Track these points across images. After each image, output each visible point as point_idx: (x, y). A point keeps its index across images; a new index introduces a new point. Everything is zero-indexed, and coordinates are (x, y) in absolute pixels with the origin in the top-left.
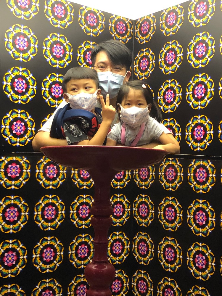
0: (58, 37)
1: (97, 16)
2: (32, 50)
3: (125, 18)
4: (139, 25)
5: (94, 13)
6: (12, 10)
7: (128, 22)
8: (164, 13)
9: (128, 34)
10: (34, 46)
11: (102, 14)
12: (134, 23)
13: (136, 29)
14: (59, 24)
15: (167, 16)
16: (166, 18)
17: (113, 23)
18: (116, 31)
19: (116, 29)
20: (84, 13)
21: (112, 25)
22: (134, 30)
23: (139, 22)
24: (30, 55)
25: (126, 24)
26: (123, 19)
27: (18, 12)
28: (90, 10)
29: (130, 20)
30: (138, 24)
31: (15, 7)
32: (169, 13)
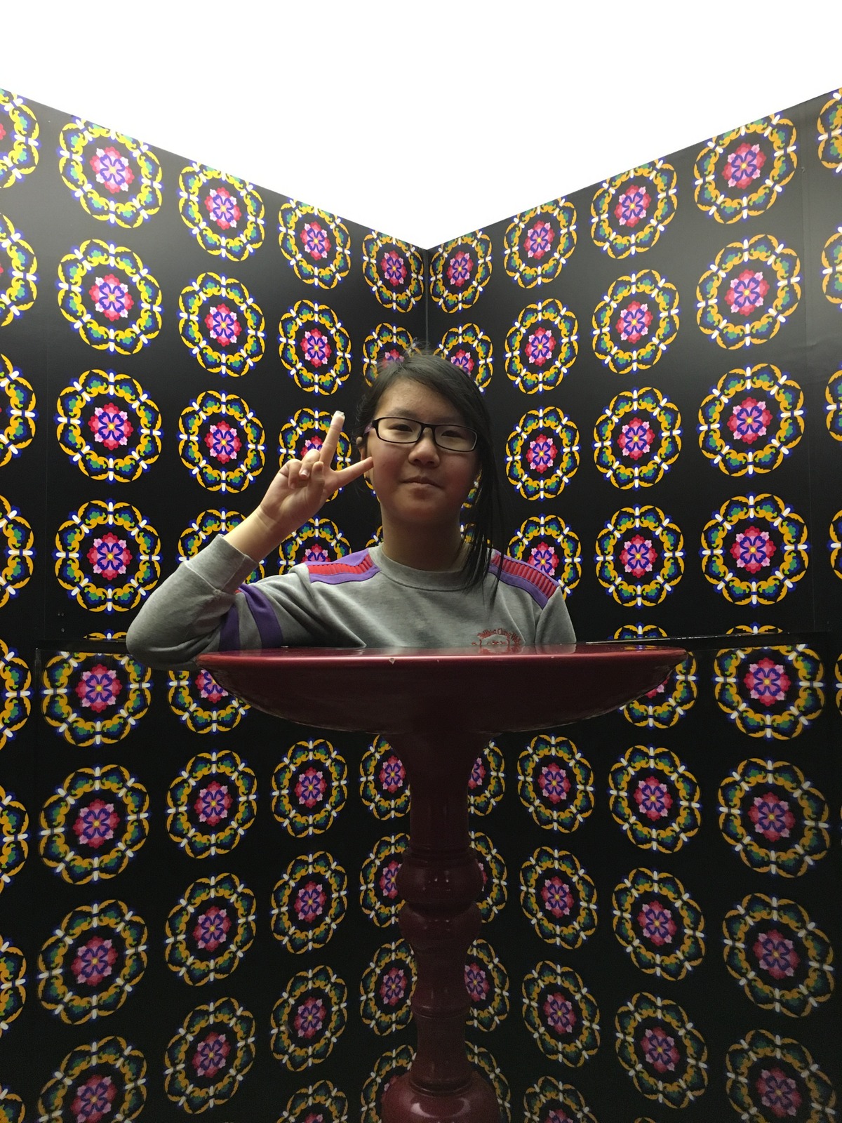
0: (222, 287)
1: (330, 232)
2: (144, 320)
3: (403, 243)
4: (442, 262)
5: (322, 223)
6: (79, 193)
7: (412, 254)
8: (517, 226)
9: (413, 286)
10: (150, 309)
11: (343, 226)
12: (427, 258)
13: (432, 273)
14: (225, 247)
15: (525, 231)
16: (523, 237)
17: (374, 253)
18: (382, 278)
19: (381, 272)
20: (293, 221)
21: (369, 260)
22: (427, 276)
23: (441, 255)
24: (139, 333)
25: (406, 260)
26: (399, 245)
27: (99, 201)
28: (311, 212)
29: (417, 249)
30: (438, 259)
31: (88, 187)
32: (532, 224)
